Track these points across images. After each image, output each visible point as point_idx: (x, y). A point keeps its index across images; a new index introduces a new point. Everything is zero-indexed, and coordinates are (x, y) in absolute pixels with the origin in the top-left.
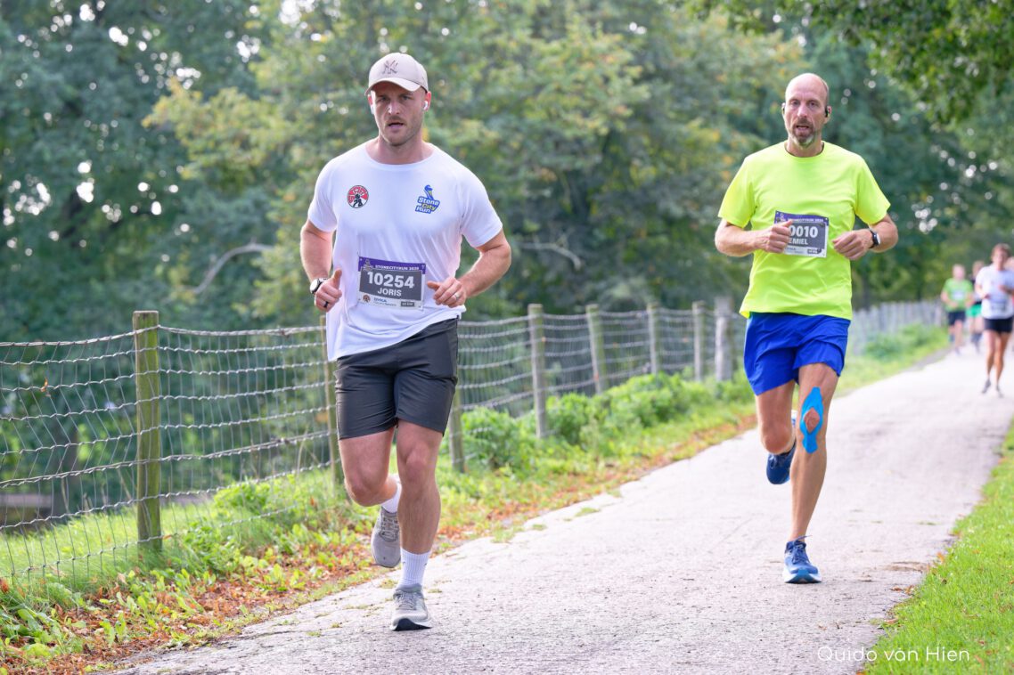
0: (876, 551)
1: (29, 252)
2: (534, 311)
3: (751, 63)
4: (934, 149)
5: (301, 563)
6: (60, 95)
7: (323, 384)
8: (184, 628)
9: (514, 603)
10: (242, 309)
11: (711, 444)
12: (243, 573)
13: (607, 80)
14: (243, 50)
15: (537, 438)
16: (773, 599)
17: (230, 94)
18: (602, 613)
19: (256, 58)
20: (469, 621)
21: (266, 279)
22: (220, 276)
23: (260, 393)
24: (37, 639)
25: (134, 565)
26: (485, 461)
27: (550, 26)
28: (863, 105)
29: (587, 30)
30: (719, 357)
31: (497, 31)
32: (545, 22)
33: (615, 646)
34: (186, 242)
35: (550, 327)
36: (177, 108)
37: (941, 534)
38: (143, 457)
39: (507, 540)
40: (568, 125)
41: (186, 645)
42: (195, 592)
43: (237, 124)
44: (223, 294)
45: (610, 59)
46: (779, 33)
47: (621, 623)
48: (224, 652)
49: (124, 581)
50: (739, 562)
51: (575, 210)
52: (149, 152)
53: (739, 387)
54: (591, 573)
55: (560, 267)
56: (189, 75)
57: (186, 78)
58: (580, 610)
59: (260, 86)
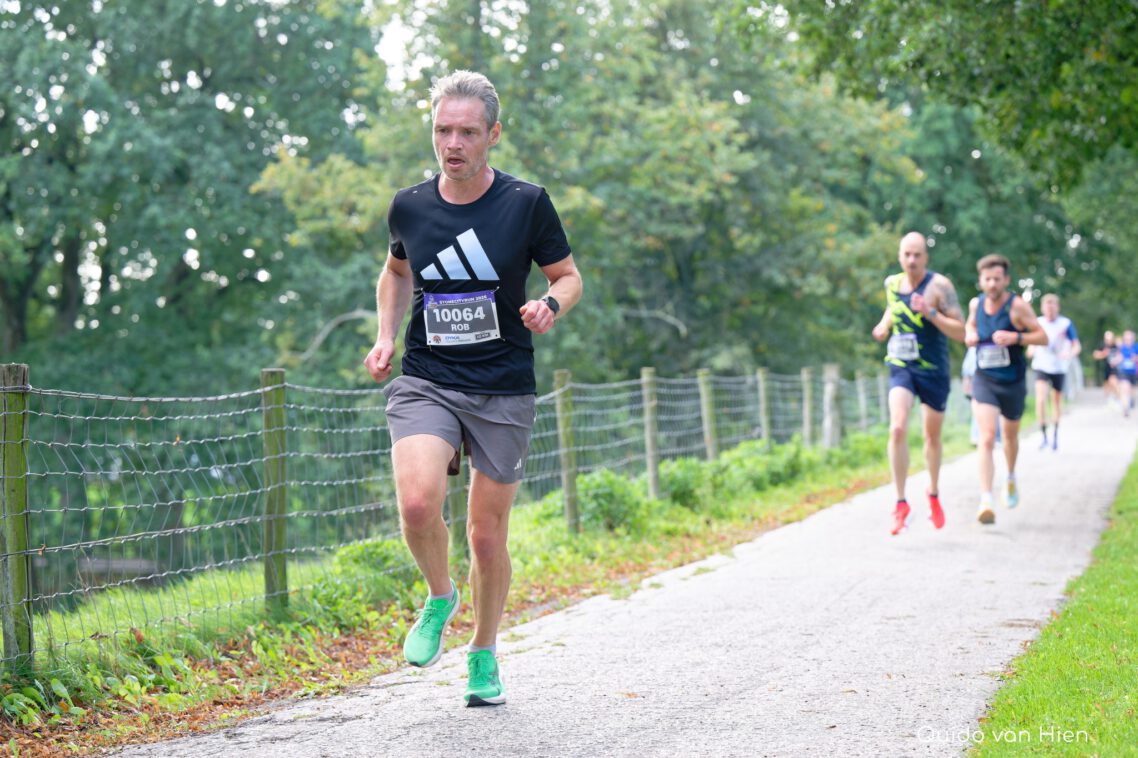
0: (991, 609)
1: (135, 318)
2: (646, 375)
3: (854, 131)
4: (1039, 219)
6: (169, 159)
8: (314, 679)
9: (638, 655)
10: (348, 375)
11: (821, 508)
12: (368, 627)
13: (712, 148)
14: (350, 116)
15: (652, 500)
17: (338, 161)
19: (362, 125)
22: (326, 345)
24: (172, 688)
25: (262, 618)
26: (600, 523)
27: (654, 96)
28: (967, 174)
29: (695, 99)
30: (828, 423)
31: (602, 100)
32: (650, 90)
33: (740, 696)
34: (290, 310)
35: (663, 391)
36: (285, 174)
37: (1055, 592)
38: (270, 512)
39: (627, 597)
40: (674, 192)
41: (318, 694)
42: (322, 645)
43: (344, 191)
44: (329, 361)
45: (716, 127)
46: (885, 102)
47: (744, 674)
48: (356, 700)
49: (252, 634)
50: (856, 618)
51: (681, 279)
52: (256, 218)
53: (848, 453)
54: (711, 628)
55: (665, 335)
56: (296, 143)
57: (293, 146)
58: (703, 663)
59: (368, 153)
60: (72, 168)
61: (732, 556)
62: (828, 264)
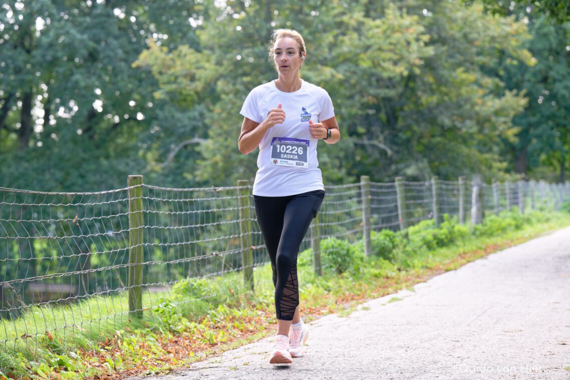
2: (364, 180)
3: (496, 34)
5: (224, 327)
6: (86, 47)
7: (238, 221)
8: (156, 363)
9: (352, 353)
10: (189, 176)
11: (469, 262)
12: (190, 332)
13: (408, 43)
14: (193, 22)
15: (365, 255)
16: (507, 354)
17: (185, 49)
18: (403, 360)
19: (200, 28)
20: (324, 363)
21: (204, 159)
22: (177, 156)
23: (201, 225)
24: (69, 369)
25: (126, 326)
26: (333, 269)
27: (375, 10)
28: (563, 60)
29: (398, 13)
30: (474, 210)
31: (343, 14)
32: (374, 8)
34: (157, 137)
35: (373, 190)
36: (153, 57)
38: (133, 262)
39: (348, 314)
40: (384, 69)
41: (157, 373)
42: (162, 342)
43: (188, 66)
44: (178, 168)
45: (411, 31)
46: (513, 17)
47: (415, 366)
48: (180, 378)
49: (119, 335)
50: (486, 332)
51: (388, 121)
52: (137, 83)
53: (486, 228)
54: (397, 336)
55: (376, 155)
56: (160, 38)
57: (159, 39)
58: (391, 358)
59: (202, 45)
60: (28, 51)
61: (414, 291)
62: (477, 114)
